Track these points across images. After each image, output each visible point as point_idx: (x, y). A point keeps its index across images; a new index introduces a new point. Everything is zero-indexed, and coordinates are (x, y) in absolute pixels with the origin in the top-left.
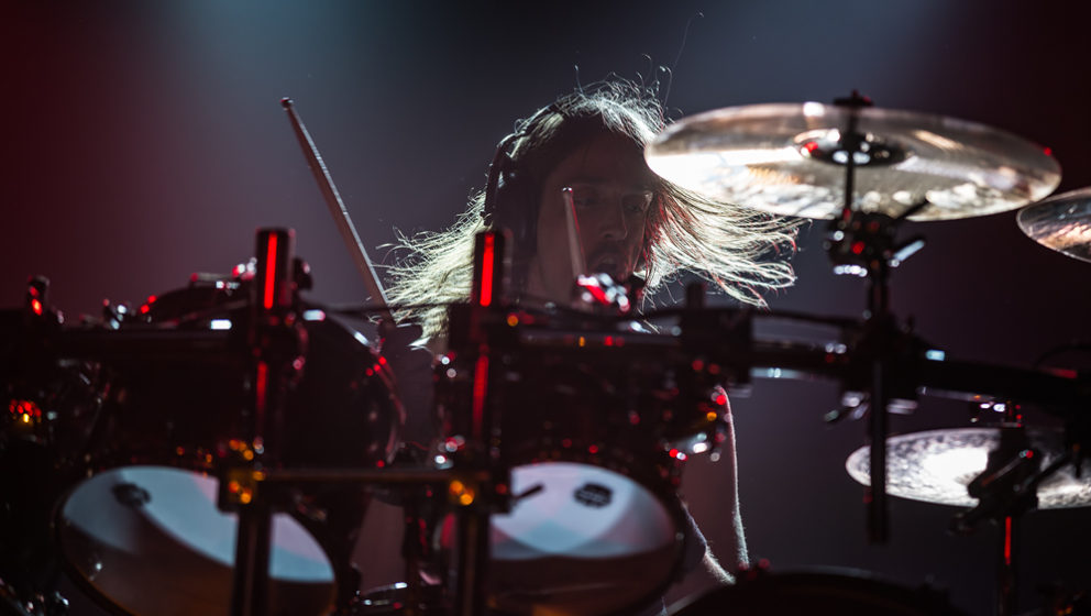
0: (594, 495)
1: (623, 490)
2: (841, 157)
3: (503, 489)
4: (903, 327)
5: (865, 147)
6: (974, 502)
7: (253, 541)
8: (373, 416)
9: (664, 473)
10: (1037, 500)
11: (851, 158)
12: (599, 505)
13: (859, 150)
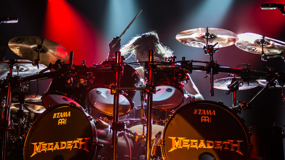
0: (169, 90)
1: (174, 89)
2: (206, 37)
3: (154, 90)
4: (215, 62)
5: (209, 35)
6: (229, 89)
7: (116, 99)
8: (136, 79)
9: (180, 87)
10: (238, 89)
11: (207, 37)
12: (170, 92)
13: (208, 36)
